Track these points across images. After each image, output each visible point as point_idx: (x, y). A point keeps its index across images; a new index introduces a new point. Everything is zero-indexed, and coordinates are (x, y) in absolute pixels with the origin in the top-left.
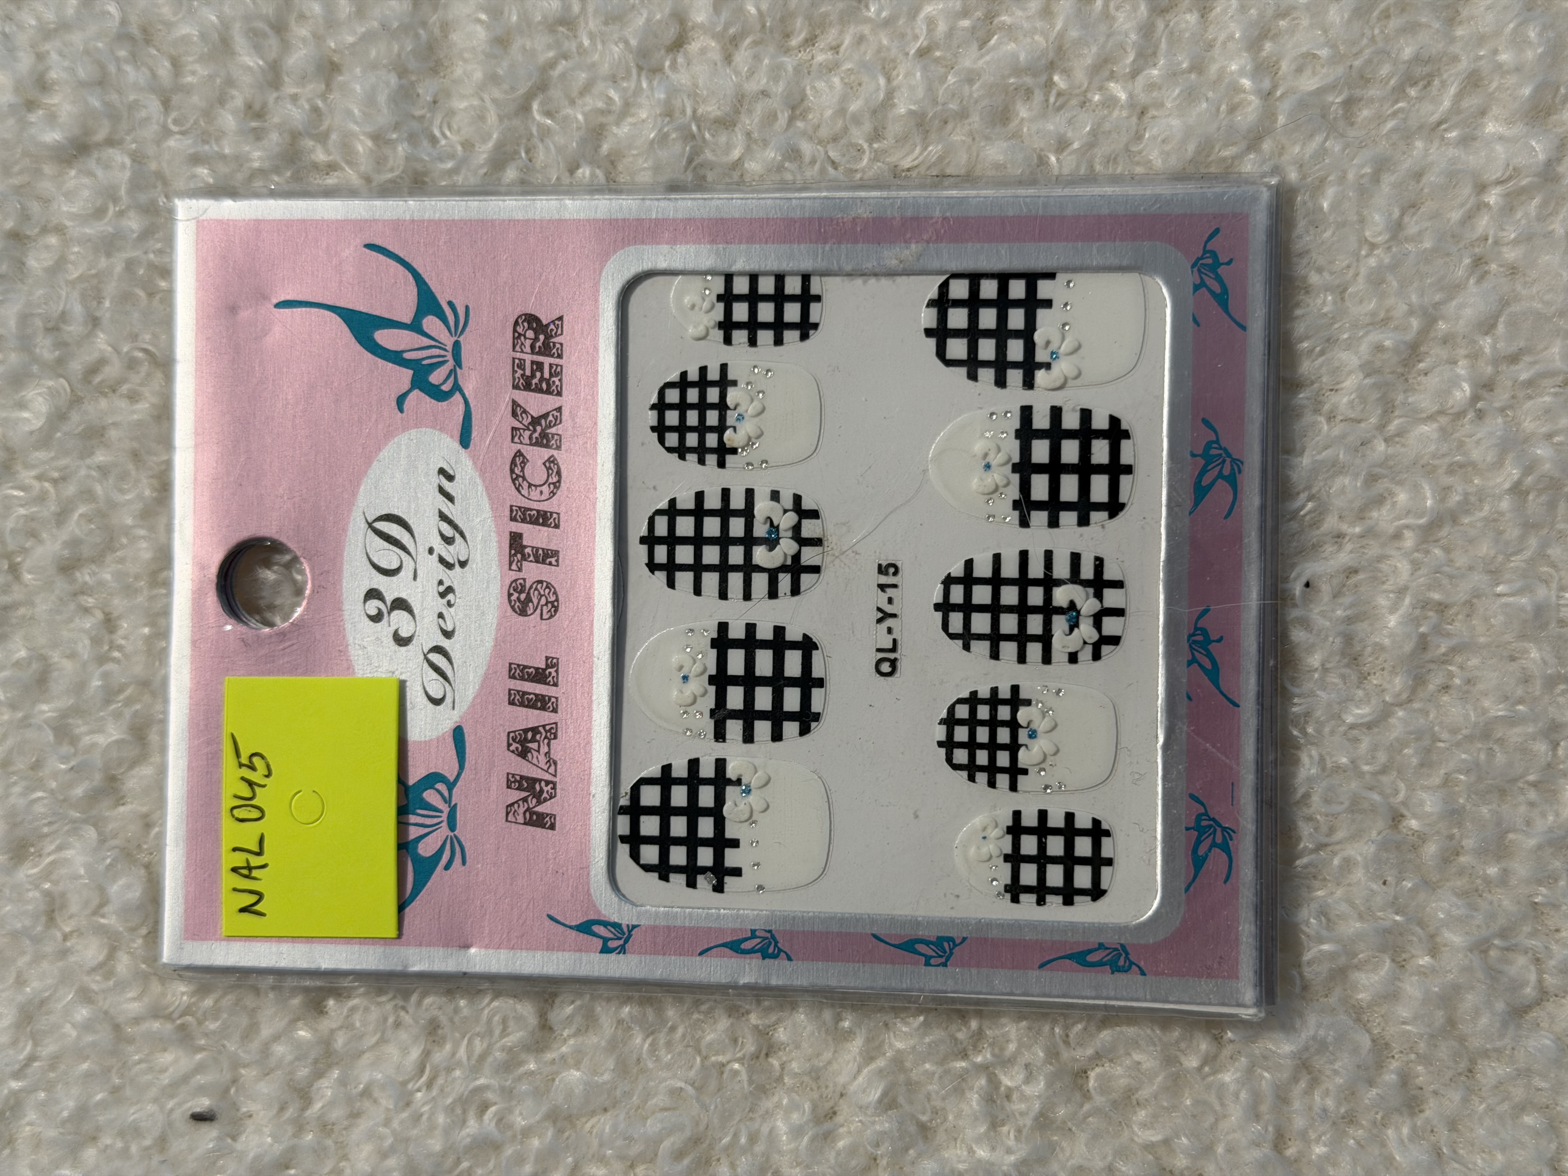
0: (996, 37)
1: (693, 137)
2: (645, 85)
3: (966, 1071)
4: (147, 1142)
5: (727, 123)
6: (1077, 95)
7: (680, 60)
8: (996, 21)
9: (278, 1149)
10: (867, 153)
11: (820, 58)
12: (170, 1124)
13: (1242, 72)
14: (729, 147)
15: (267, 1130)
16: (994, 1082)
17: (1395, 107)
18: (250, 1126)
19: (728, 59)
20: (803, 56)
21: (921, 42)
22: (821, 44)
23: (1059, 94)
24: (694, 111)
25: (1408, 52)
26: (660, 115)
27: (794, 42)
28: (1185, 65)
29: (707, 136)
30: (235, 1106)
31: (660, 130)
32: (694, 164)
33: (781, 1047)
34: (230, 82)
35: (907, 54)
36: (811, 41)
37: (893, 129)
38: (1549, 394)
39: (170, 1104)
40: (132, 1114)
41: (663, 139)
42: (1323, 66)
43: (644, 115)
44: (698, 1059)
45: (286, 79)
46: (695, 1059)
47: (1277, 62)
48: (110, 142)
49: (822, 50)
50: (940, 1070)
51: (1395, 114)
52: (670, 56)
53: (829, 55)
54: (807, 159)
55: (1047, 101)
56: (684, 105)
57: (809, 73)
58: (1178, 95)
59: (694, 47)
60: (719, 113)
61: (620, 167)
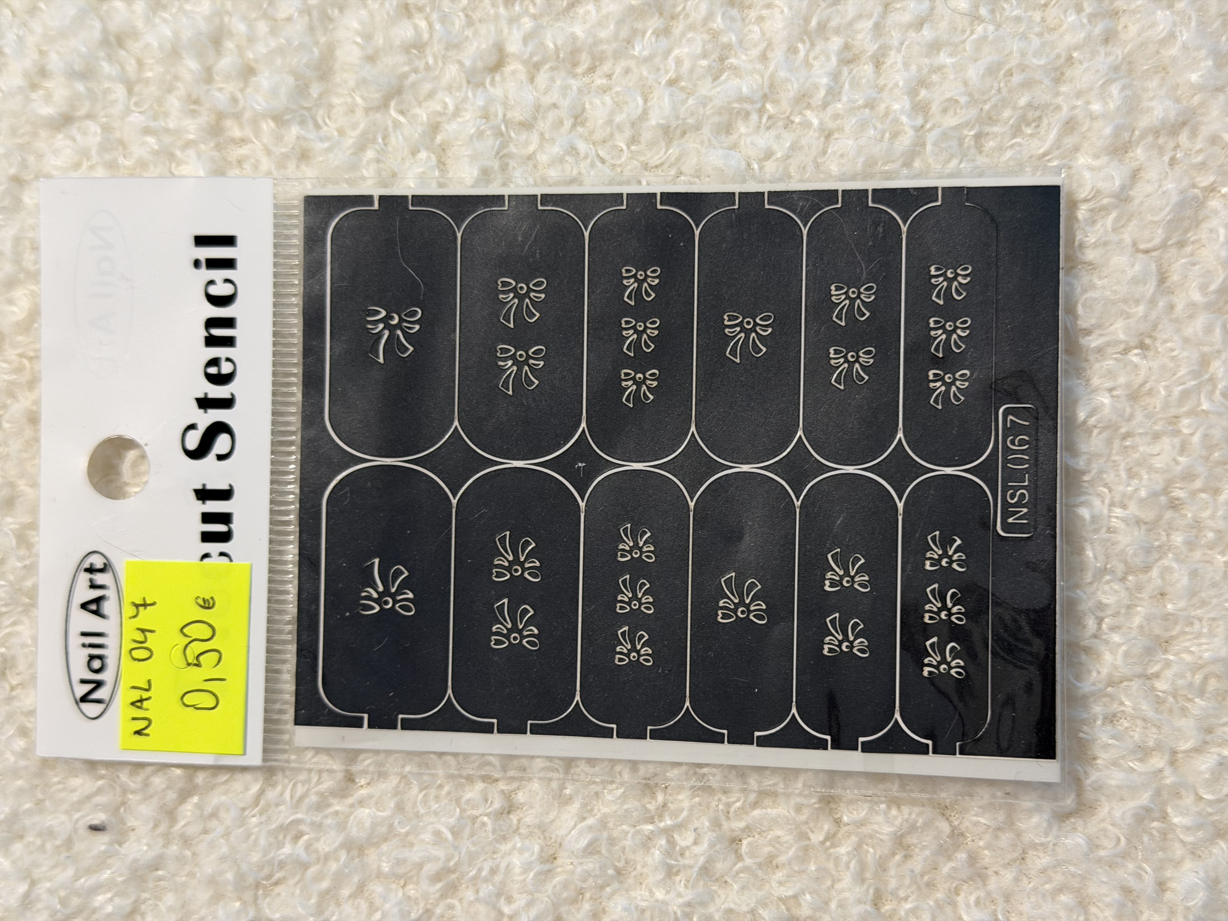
0: (726, 74)
1: (501, 134)
2: (470, 95)
3: (652, 832)
4: (58, 842)
5: (526, 126)
6: (783, 119)
7: (498, 78)
8: (727, 62)
9: (151, 854)
10: (626, 154)
11: (599, 82)
12: (75, 830)
13: (902, 111)
14: (527, 143)
15: (145, 841)
16: (671, 842)
17: (1013, 141)
18: (132, 836)
19: (532, 80)
20: (586, 80)
21: (671, 75)
22: (599, 72)
23: (770, 118)
24: (505, 115)
25: (1023, 101)
26: (480, 117)
27: (579, 70)
28: (861, 102)
29: (513, 134)
30: (123, 822)
31: (478, 128)
32: (501, 154)
33: (520, 807)
34: (176, 78)
35: (660, 83)
36: (592, 69)
37: (646, 136)
38: (1112, 359)
39: (77, 816)
40: (49, 821)
41: (480, 134)
42: (962, 108)
43: (468, 118)
44: (458, 810)
45: (216, 77)
46: (455, 810)
47: (929, 103)
48: (90, 116)
49: (600, 77)
50: (632, 831)
51: (1012, 146)
52: (491, 76)
53: (604, 81)
54: (582, 155)
55: (760, 123)
56: (497, 112)
57: (589, 92)
58: (855, 124)
59: (508, 69)
60: (522, 118)
61: (450, 154)
